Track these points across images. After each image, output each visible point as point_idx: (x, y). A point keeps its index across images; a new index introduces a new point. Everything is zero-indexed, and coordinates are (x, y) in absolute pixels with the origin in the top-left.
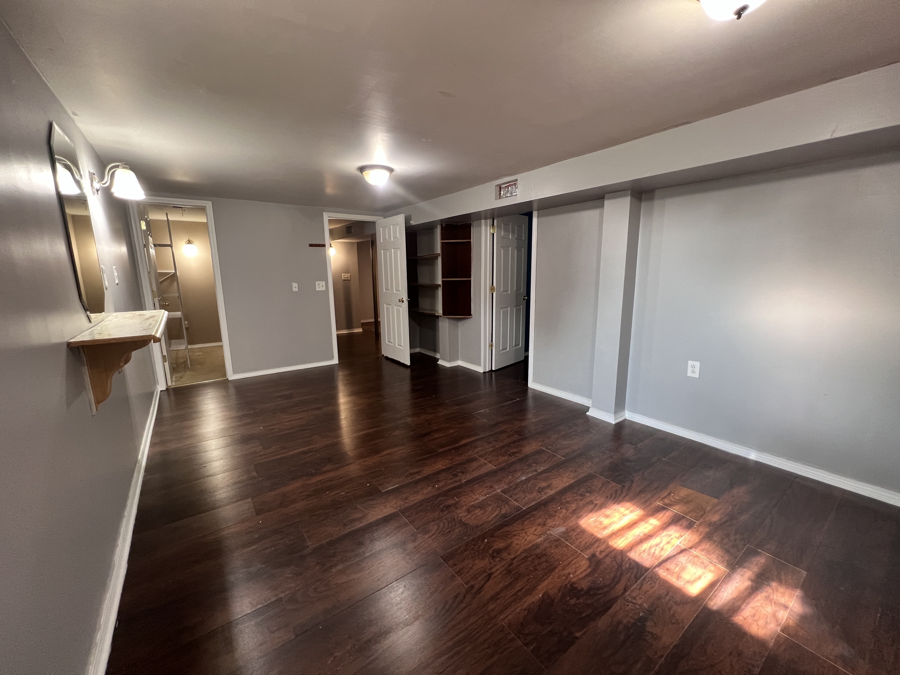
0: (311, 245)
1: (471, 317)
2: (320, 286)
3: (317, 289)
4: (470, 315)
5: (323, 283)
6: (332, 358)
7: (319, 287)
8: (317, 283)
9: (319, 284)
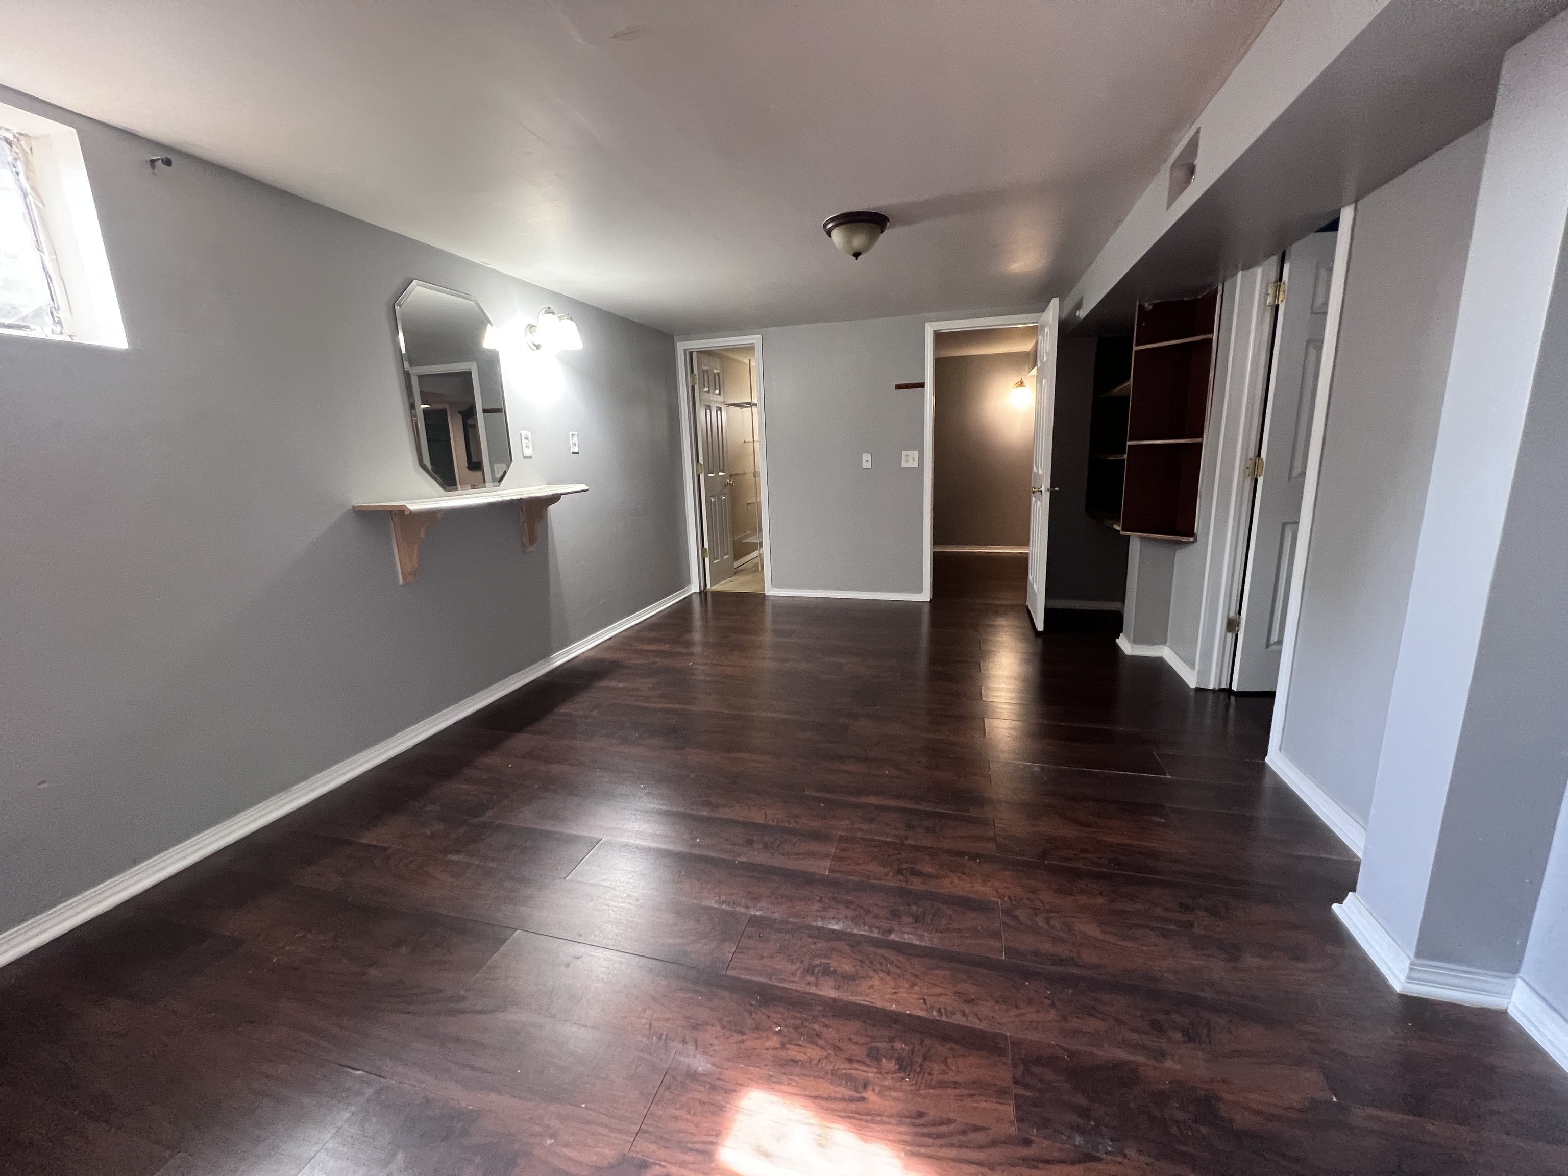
0: (899, 387)
1: (1192, 539)
2: (909, 460)
3: (904, 465)
4: (1191, 533)
5: (916, 454)
6: (920, 589)
7: (907, 462)
8: (904, 453)
9: (907, 456)
